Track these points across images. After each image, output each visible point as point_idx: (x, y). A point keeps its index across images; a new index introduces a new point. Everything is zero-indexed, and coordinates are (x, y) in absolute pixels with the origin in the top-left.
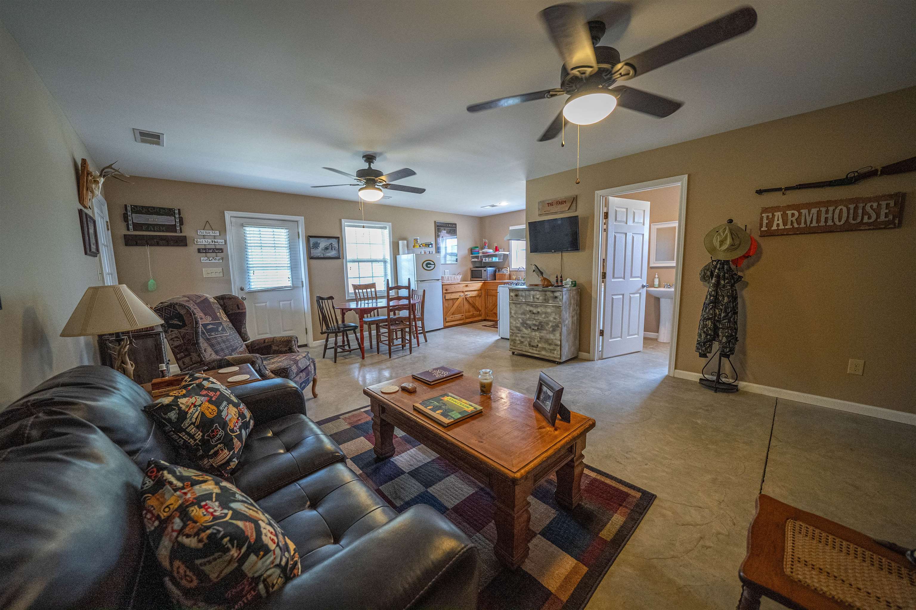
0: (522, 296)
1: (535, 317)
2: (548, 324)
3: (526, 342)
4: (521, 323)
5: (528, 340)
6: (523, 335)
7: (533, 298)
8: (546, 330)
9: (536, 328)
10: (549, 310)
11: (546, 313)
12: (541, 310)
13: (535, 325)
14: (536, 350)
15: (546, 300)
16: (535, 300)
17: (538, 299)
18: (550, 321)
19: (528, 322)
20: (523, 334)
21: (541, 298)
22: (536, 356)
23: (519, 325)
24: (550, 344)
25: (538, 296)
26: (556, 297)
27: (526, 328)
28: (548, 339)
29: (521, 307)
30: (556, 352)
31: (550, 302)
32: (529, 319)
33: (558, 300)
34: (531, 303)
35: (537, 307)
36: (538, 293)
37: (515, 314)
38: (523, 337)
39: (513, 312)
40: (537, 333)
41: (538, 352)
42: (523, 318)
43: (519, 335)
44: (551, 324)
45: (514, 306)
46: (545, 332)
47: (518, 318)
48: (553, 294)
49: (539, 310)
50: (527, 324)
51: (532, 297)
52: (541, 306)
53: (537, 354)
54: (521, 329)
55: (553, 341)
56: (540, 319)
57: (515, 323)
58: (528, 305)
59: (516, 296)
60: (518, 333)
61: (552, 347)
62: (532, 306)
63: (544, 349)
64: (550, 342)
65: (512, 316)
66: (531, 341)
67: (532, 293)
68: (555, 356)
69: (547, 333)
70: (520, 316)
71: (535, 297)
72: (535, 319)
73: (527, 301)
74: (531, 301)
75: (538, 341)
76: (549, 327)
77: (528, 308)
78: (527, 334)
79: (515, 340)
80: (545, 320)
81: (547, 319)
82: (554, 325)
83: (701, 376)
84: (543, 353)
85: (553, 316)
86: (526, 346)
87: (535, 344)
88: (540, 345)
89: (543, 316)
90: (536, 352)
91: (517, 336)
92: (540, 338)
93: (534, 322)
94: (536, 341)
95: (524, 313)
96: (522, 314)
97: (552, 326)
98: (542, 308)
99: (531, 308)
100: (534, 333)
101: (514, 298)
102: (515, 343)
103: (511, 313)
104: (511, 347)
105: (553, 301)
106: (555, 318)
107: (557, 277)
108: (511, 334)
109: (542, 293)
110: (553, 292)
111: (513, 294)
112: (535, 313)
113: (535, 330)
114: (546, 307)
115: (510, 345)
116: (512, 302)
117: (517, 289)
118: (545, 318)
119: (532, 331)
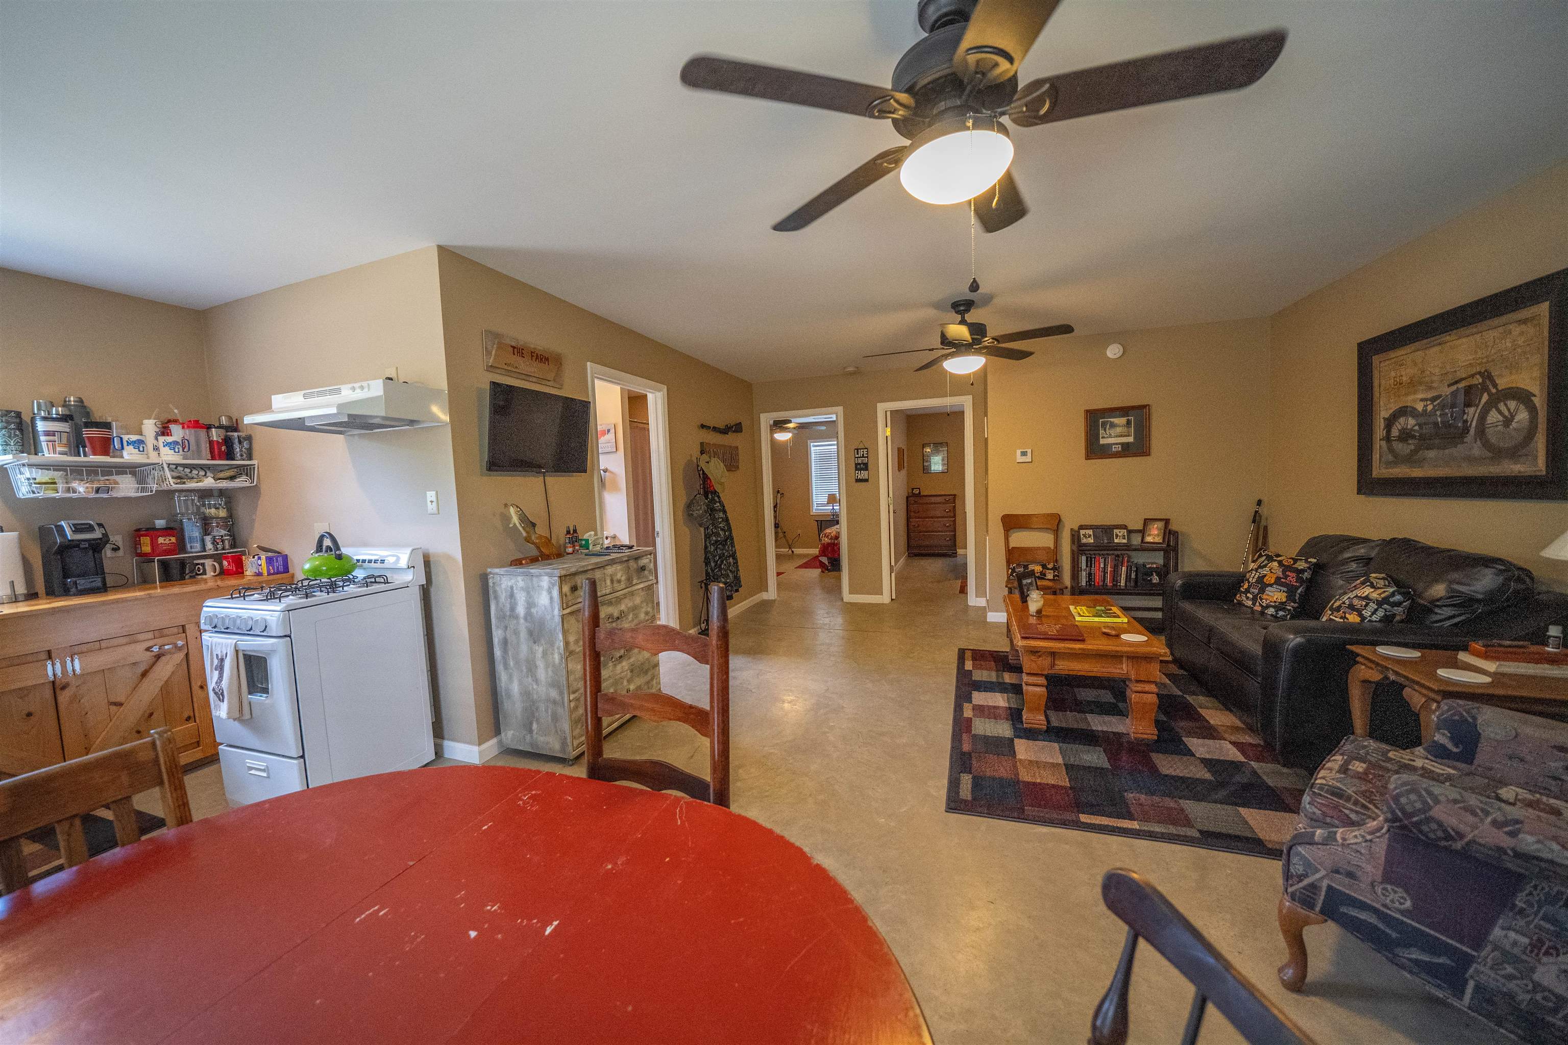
7: (612, 581)
10: (638, 600)
11: (635, 608)
12: (627, 606)
15: (630, 581)
16: (615, 585)
17: (619, 581)
18: (641, 622)
21: (623, 578)
24: (646, 672)
25: (619, 576)
26: (643, 568)
28: (642, 664)
30: (655, 681)
31: (635, 582)
33: (646, 572)
34: (609, 597)
35: (619, 600)
37: (575, 642)
39: (570, 639)
40: (624, 663)
45: (572, 620)
48: (637, 563)
49: (623, 607)
51: (608, 582)
52: (625, 596)
55: (649, 663)
57: (580, 667)
58: (602, 604)
59: (574, 588)
61: (648, 677)
62: (610, 603)
64: (646, 666)
65: (571, 653)
67: (609, 570)
71: (615, 579)
74: (608, 591)
77: (605, 612)
80: (633, 625)
81: (636, 622)
85: (644, 610)
89: (631, 616)
92: (632, 671)
94: (625, 683)
98: (626, 601)
99: (610, 610)
100: (618, 669)
101: (570, 597)
103: (567, 644)
104: (576, 743)
105: (639, 578)
106: (647, 613)
107: (568, 532)
108: (572, 704)
109: (625, 565)
110: (637, 559)
111: (566, 589)
112: (618, 618)
113: (621, 657)
114: (632, 594)
115: (574, 738)
116: (568, 611)
117: (573, 570)
118: (633, 620)
119: (615, 665)
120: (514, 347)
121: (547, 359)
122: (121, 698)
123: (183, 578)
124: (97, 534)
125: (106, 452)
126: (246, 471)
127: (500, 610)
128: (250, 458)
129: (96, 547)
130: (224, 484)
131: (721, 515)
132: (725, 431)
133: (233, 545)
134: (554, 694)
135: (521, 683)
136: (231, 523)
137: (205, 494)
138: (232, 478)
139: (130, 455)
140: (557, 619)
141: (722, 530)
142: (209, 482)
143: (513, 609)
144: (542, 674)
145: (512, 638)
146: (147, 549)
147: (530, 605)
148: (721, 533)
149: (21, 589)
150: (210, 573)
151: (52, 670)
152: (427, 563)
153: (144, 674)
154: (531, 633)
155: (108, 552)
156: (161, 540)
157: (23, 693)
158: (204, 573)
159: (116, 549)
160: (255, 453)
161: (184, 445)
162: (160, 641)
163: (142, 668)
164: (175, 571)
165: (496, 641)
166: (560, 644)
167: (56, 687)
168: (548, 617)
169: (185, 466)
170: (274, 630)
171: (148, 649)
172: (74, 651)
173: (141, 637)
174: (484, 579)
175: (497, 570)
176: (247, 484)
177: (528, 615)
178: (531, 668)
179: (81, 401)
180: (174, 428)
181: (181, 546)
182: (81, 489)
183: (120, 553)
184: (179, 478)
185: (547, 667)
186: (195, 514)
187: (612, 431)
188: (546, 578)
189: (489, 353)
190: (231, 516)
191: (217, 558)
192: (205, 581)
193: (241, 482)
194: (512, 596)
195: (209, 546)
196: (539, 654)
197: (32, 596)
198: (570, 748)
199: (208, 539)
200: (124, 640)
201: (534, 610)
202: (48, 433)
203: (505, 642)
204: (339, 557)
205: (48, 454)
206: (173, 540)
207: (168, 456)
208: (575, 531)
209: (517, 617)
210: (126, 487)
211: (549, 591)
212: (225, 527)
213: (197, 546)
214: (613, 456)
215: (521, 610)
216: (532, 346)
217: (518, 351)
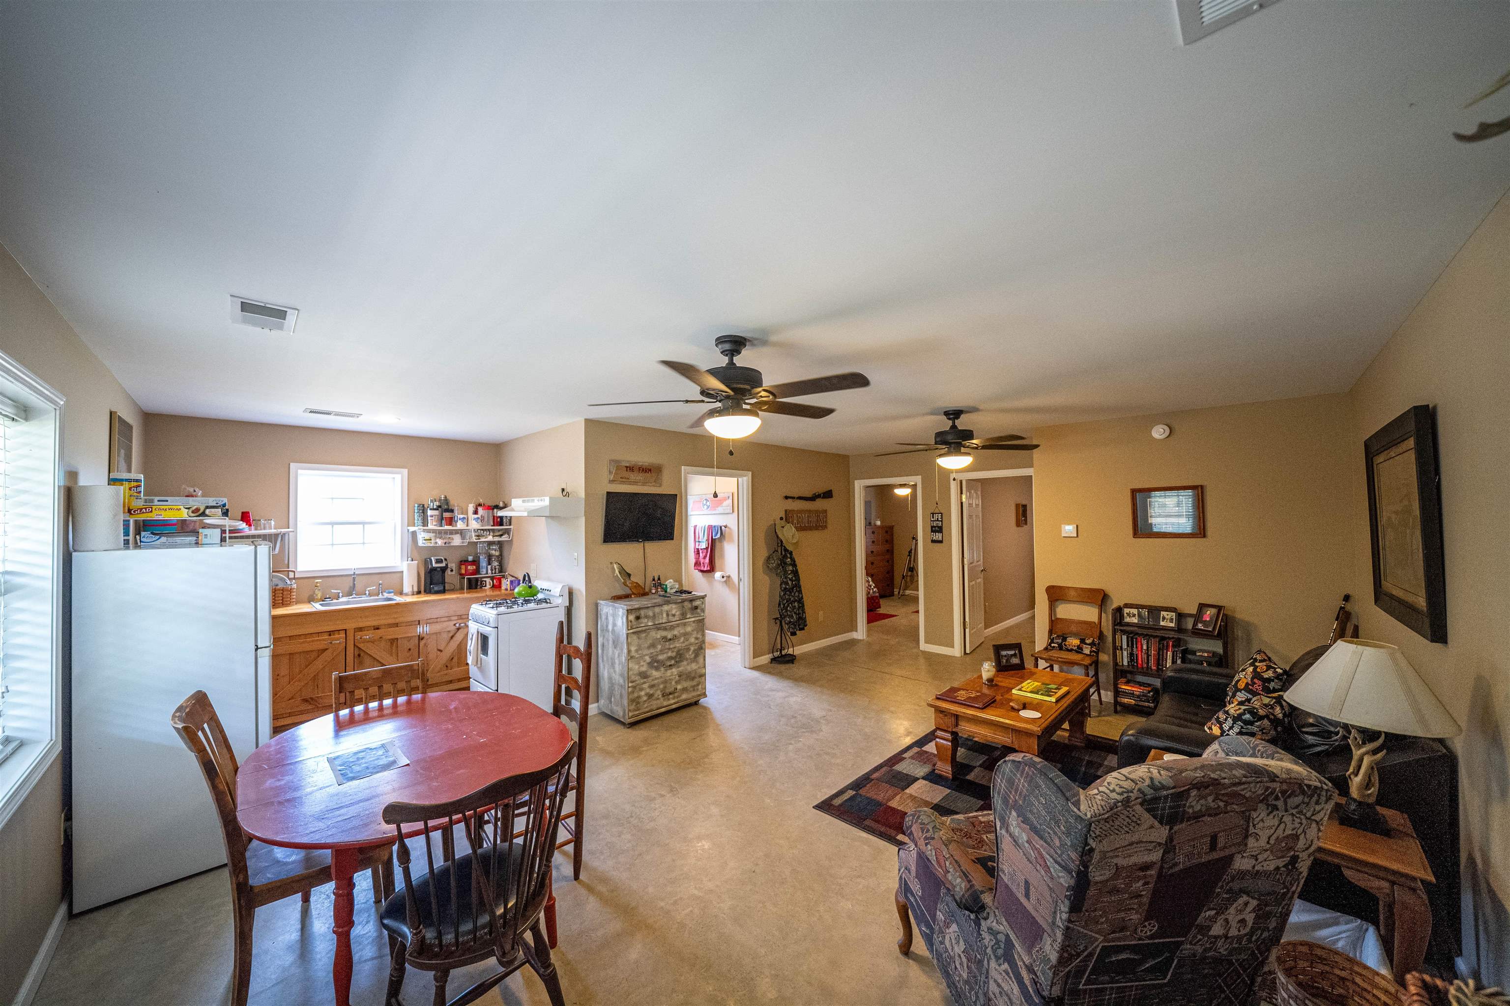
0: (646, 617)
1: (670, 645)
2: (688, 649)
3: (659, 692)
4: (649, 664)
5: (662, 686)
6: (653, 683)
7: (668, 615)
8: (687, 659)
9: (673, 662)
10: (689, 629)
11: (685, 634)
12: (679, 632)
13: (670, 658)
14: (674, 698)
15: (683, 615)
16: (671, 618)
17: (674, 615)
18: (691, 644)
19: (661, 657)
20: (653, 680)
21: (677, 613)
22: (674, 706)
23: (644, 669)
24: (693, 679)
25: (673, 612)
26: (696, 608)
27: (657, 669)
28: (690, 673)
29: (646, 636)
30: (700, 686)
31: (688, 616)
32: (662, 652)
33: (699, 610)
34: (663, 625)
35: (672, 628)
36: (674, 606)
37: (637, 651)
38: (652, 686)
39: (633, 649)
40: (674, 670)
41: (676, 700)
42: (652, 653)
43: (645, 686)
44: (692, 649)
45: (635, 637)
46: (685, 663)
47: (642, 657)
48: (692, 604)
49: (676, 632)
50: (657, 661)
51: (665, 615)
52: (678, 625)
53: (675, 703)
54: (648, 673)
55: (696, 673)
56: (678, 645)
57: (637, 667)
58: (659, 629)
59: (638, 618)
60: (645, 683)
61: (694, 683)
62: (665, 629)
63: (685, 690)
64: (693, 675)
65: (632, 657)
66: (665, 687)
67: (666, 608)
68: (699, 693)
69: (688, 664)
70: (646, 652)
71: (670, 613)
72: (669, 649)
73: (657, 623)
74: (664, 621)
75: (676, 682)
76: (690, 655)
77: (660, 634)
78: (658, 678)
79: (639, 697)
80: (684, 645)
81: (686, 643)
82: (696, 648)
83: (770, 656)
84: (684, 696)
85: (694, 636)
86: (658, 699)
87: (672, 689)
88: (679, 687)
89: (682, 639)
90: (672, 701)
91: (641, 690)
92: (680, 676)
93: (670, 654)
94: (673, 683)
95: (653, 645)
96: (649, 648)
97: (694, 651)
98: (679, 629)
99: (664, 633)
100: (669, 673)
101: (634, 623)
102: (638, 703)
103: (629, 651)
104: (631, 714)
105: (692, 614)
106: (697, 638)
107: (654, 580)
108: (630, 689)
109: (680, 605)
110: (691, 601)
111: (632, 617)
112: (670, 639)
113: (671, 665)
114: (685, 624)
115: (629, 710)
116: (631, 631)
117: (636, 606)
118: (684, 642)
119: (666, 670)
120: (627, 467)
121: (650, 470)
122: (442, 649)
123: (476, 588)
124: (443, 565)
125: (450, 524)
126: (507, 532)
127: (602, 626)
128: (510, 525)
129: (444, 570)
130: (497, 539)
131: (791, 568)
132: (813, 498)
133: (501, 571)
134: (621, 681)
135: (608, 672)
136: (501, 558)
137: (490, 543)
138: (501, 536)
139: (460, 525)
140: (625, 636)
141: (790, 580)
142: (490, 538)
143: (607, 626)
144: (618, 668)
145: (606, 644)
146: (463, 572)
147: (614, 625)
148: (790, 582)
149: (416, 589)
150: (488, 586)
151: (419, 630)
152: (571, 594)
153: (452, 637)
154: (614, 642)
155: (448, 572)
156: (469, 567)
157: (409, 639)
158: (486, 586)
159: (452, 571)
160: (512, 523)
161: (482, 519)
162: (460, 621)
163: (451, 635)
164: (474, 584)
165: (599, 644)
166: (625, 651)
167: (420, 638)
168: (621, 633)
169: (482, 530)
170: (492, 624)
171: (455, 625)
172: (429, 622)
173: (453, 618)
174: (597, 605)
175: (601, 602)
176: (507, 539)
177: (613, 630)
178: (613, 664)
179: (446, 497)
180: (480, 510)
181: (477, 571)
182: (440, 542)
183: (454, 573)
184: (478, 536)
185: (619, 664)
186: (485, 554)
187: (731, 497)
188: (621, 610)
189: (610, 472)
190: (501, 555)
191: (492, 578)
192: (486, 590)
193: (505, 538)
194: (607, 618)
195: (489, 571)
196: (616, 655)
197: (419, 592)
198: (627, 717)
199: (489, 567)
200: (446, 619)
201: (615, 628)
202: (432, 516)
203: (603, 645)
204: (530, 587)
205: (430, 527)
206: (474, 567)
207: (474, 525)
208: (659, 579)
209: (608, 631)
210: (457, 541)
211: (622, 619)
212: (498, 561)
213: (484, 571)
214: (730, 516)
215: (610, 627)
216: (641, 464)
217: (630, 469)
